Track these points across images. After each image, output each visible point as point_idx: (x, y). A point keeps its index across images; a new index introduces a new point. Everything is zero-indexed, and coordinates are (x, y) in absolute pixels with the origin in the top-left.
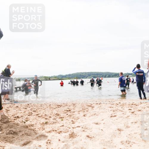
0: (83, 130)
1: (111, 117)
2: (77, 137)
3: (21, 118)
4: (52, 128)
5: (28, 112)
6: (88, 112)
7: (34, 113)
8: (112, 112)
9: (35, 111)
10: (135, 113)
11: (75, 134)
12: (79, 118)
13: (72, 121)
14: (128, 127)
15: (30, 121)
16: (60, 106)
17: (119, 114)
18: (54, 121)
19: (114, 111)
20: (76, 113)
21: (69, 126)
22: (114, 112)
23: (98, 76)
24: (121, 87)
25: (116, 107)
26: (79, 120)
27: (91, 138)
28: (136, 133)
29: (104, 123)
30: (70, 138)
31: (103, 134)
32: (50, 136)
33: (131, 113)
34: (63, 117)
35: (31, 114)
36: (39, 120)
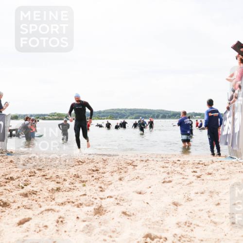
0: (116, 202)
1: (164, 182)
2: (106, 214)
3: (18, 179)
4: (67, 198)
5: (29, 170)
6: (127, 174)
7: (39, 173)
8: (165, 175)
9: (41, 170)
10: (202, 177)
11: (104, 209)
12: (111, 184)
13: (101, 187)
14: (189, 200)
15: (32, 185)
16: (81, 162)
17: (176, 178)
18: (72, 186)
19: (168, 173)
20: (107, 174)
21: (96, 196)
22: (169, 175)
23: (146, 115)
24: (182, 134)
25: (172, 167)
26: (111, 187)
27: (129, 216)
28: (202, 210)
29: (152, 193)
30: (96, 214)
31: (149, 211)
32: (62, 210)
33: (196, 178)
34: (86, 181)
35: (33, 174)
36: (46, 184)
